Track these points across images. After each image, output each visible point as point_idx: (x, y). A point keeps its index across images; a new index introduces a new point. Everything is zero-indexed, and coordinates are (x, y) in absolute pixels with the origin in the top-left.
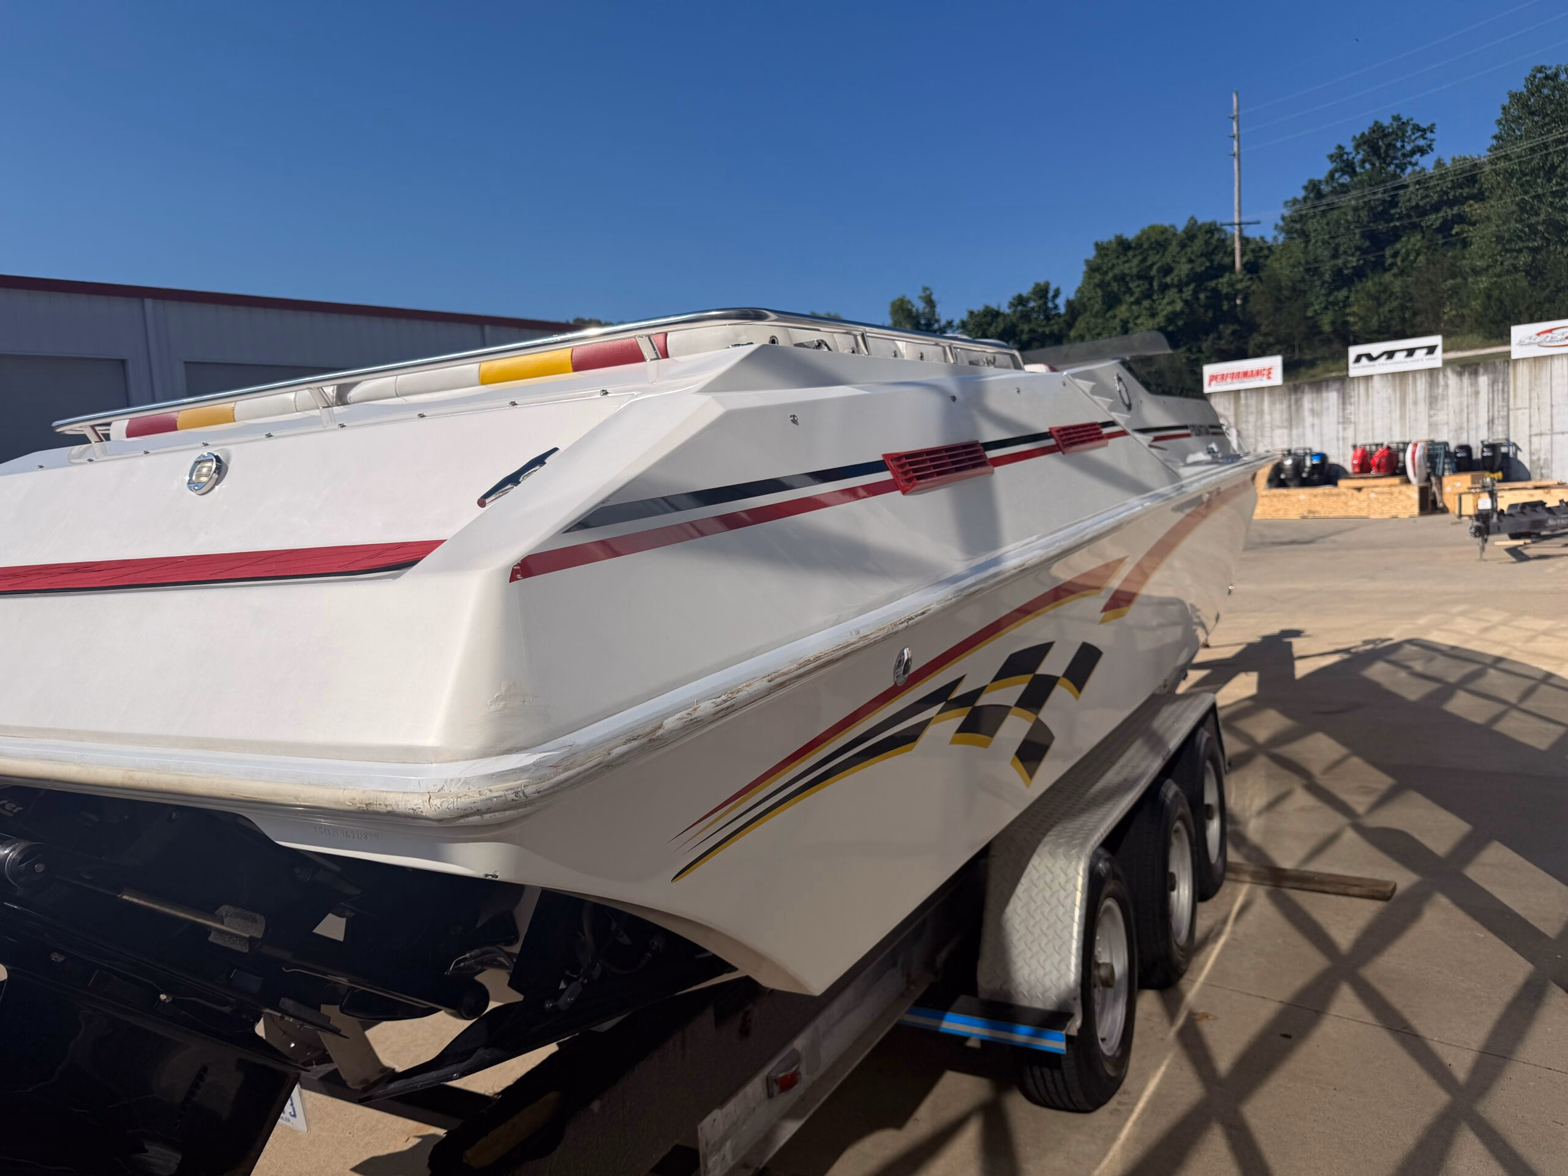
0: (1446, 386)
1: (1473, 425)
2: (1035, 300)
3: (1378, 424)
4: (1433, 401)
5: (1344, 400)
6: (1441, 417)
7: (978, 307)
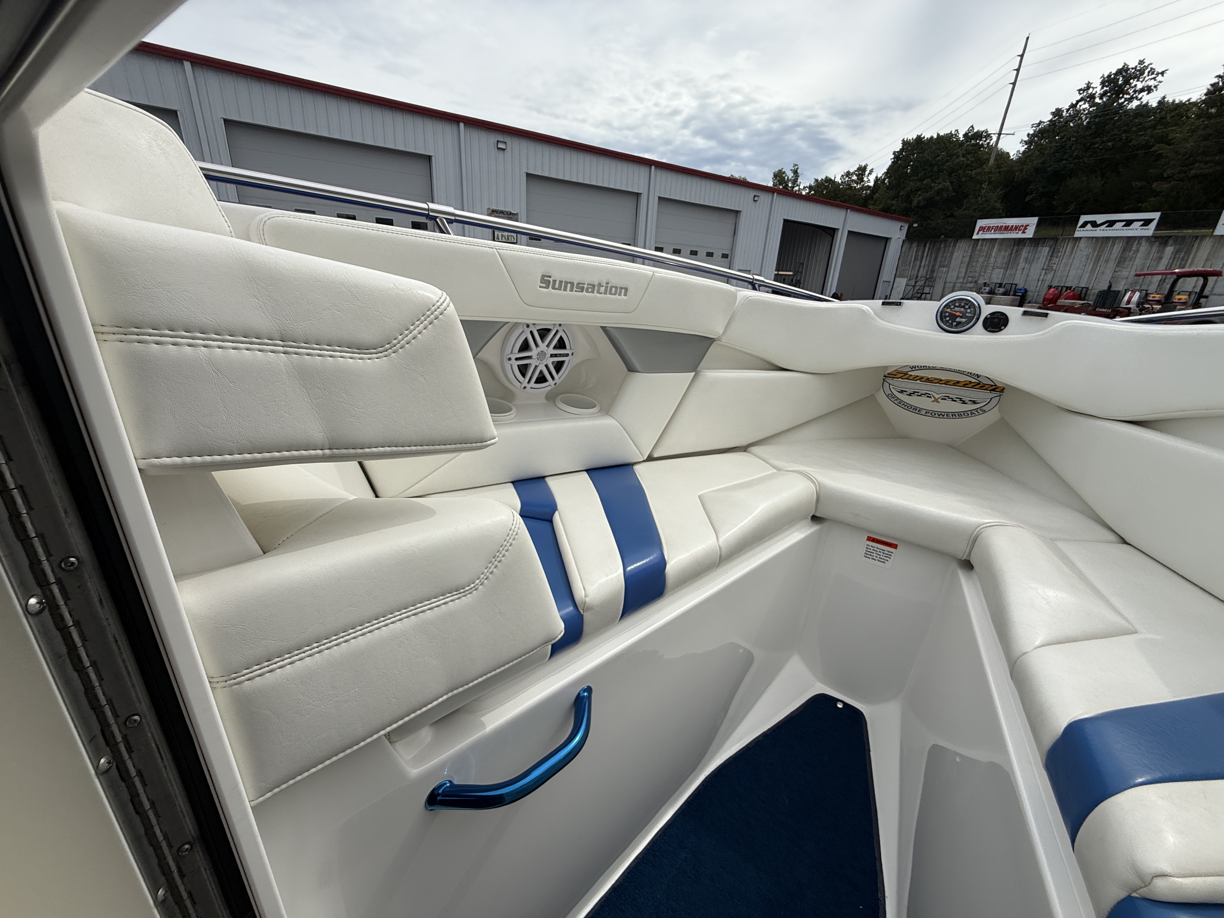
0: (1137, 251)
3: (1072, 273)
5: (1053, 253)
7: (822, 177)
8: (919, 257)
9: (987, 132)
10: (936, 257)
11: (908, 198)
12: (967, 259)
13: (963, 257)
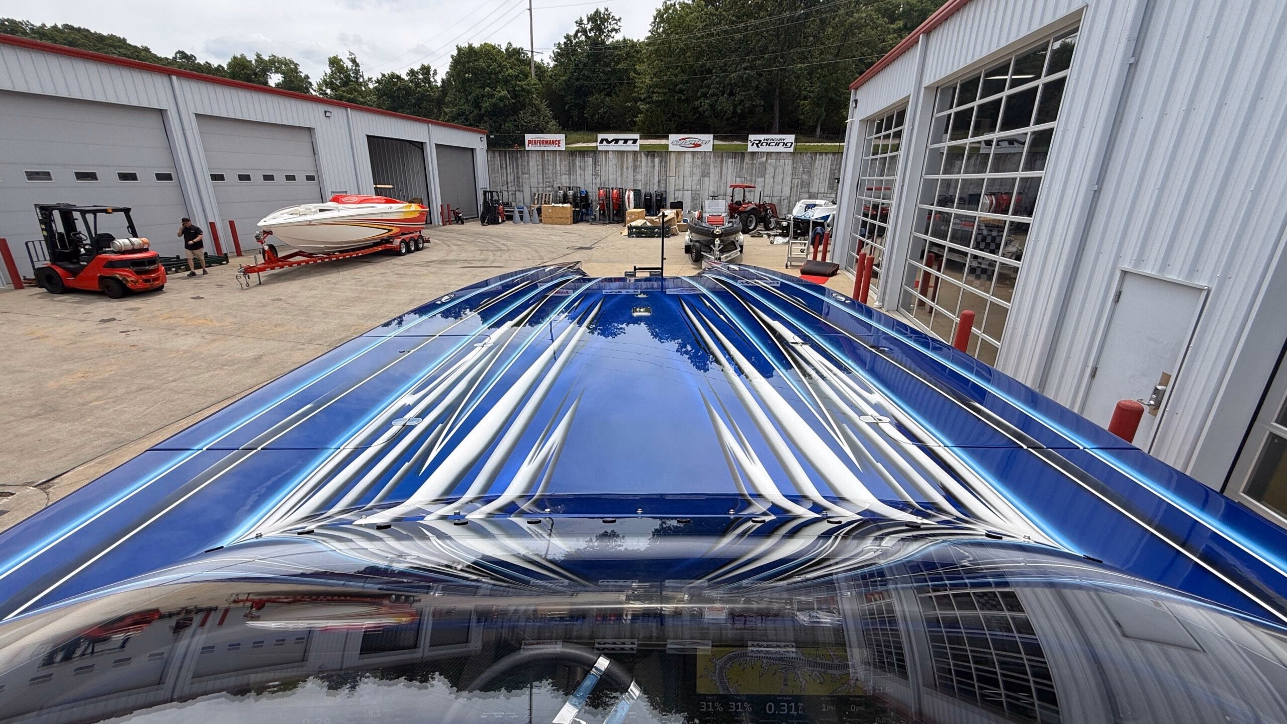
0: (641, 161)
1: (652, 183)
2: (422, 74)
3: (611, 177)
4: (635, 168)
5: (596, 163)
6: (639, 177)
7: (387, 72)
8: (504, 165)
9: (522, 49)
10: (517, 165)
11: (477, 104)
12: (540, 167)
13: (538, 165)
